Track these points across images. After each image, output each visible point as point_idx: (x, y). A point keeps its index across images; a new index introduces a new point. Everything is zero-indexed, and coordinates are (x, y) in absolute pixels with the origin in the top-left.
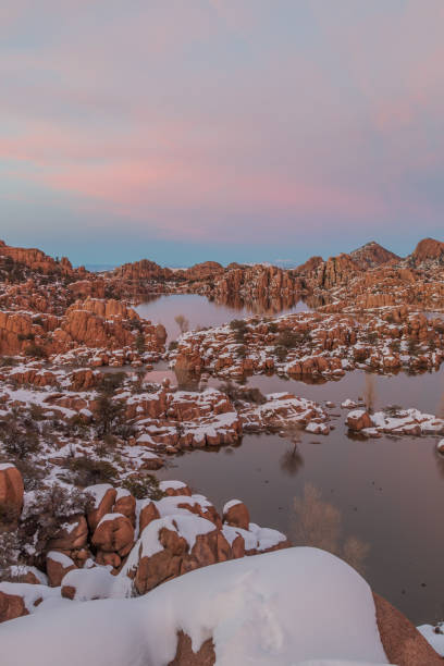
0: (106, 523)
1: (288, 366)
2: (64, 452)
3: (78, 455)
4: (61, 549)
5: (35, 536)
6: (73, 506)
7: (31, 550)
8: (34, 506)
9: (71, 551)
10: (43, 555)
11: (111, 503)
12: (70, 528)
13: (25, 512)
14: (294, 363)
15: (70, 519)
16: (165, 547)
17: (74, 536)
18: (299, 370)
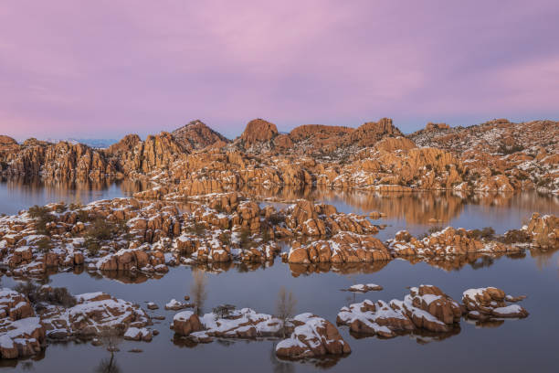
1: (101, 261)
14: (108, 257)
18: (114, 266)
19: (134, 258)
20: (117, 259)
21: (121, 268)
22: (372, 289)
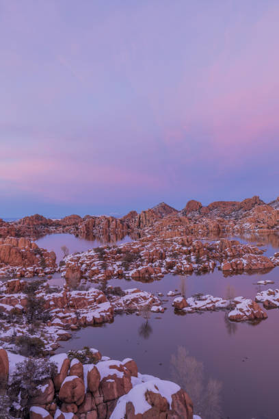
0: (68, 383)
1: (131, 273)
2: (9, 333)
3: (19, 334)
4: (39, 404)
5: (19, 396)
6: (43, 373)
7: (18, 407)
8: (17, 375)
9: (45, 405)
10: (27, 410)
11: (68, 369)
12: (43, 388)
13: (11, 379)
14: (135, 270)
15: (42, 382)
16: (153, 405)
17: (46, 394)
18: (138, 275)
19: (147, 271)
20: (139, 272)
21: (141, 276)
22: (268, 283)
